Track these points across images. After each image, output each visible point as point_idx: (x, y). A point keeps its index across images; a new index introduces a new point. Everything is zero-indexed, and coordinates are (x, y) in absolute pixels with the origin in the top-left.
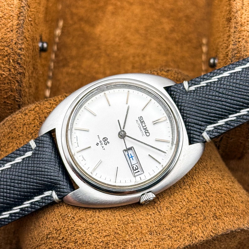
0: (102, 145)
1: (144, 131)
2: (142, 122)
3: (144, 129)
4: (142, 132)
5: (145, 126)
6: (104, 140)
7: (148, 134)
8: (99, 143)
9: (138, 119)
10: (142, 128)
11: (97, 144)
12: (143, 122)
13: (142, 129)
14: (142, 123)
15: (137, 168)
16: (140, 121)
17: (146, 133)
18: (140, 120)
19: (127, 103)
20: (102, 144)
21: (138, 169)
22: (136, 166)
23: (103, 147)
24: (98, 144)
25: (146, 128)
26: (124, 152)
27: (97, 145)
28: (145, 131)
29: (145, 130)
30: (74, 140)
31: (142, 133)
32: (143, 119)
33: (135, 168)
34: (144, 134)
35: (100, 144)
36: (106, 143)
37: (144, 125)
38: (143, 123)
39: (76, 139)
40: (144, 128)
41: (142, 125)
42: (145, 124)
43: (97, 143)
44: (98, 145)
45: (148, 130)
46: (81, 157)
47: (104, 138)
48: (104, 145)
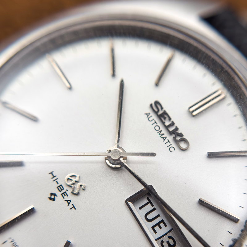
0: (66, 198)
1: (170, 138)
2: (163, 116)
3: (171, 133)
4: (166, 141)
5: (173, 124)
6: (70, 183)
7: (183, 145)
8: (56, 191)
9: (149, 111)
10: (164, 131)
12: (165, 116)
13: (166, 134)
14: (163, 119)
16: (156, 113)
17: (177, 142)
18: (156, 110)
19: (114, 75)
20: (64, 194)
22: (170, 237)
23: (69, 202)
24: (55, 195)
25: (177, 129)
26: (130, 204)
27: (50, 199)
28: (174, 138)
29: (174, 136)
31: (168, 144)
32: (162, 108)
33: (168, 242)
34: (174, 145)
35: (59, 194)
37: (167, 123)
38: (165, 118)
40: (171, 129)
41: (163, 123)
42: (170, 119)
43: (52, 194)
44: (54, 200)
45: (181, 135)
46: (9, 244)
48: (70, 197)
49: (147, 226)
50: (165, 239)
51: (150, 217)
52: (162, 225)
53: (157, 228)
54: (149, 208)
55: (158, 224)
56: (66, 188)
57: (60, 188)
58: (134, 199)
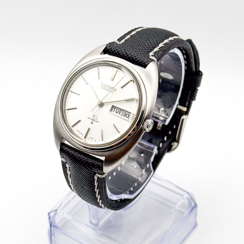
0: (95, 121)
6: (94, 117)
7: (114, 90)
11: (92, 123)
20: (94, 120)
21: (126, 114)
22: (124, 113)
23: (96, 121)
25: (111, 87)
26: (111, 112)
34: (112, 91)
35: (93, 121)
36: (96, 118)
38: (106, 86)
39: (78, 132)
42: (108, 86)
45: (113, 87)
46: (90, 139)
48: (96, 120)
49: (117, 114)
51: (117, 112)
52: (121, 111)
54: (116, 110)
55: (120, 112)
56: (94, 119)
57: (92, 120)
58: (111, 110)
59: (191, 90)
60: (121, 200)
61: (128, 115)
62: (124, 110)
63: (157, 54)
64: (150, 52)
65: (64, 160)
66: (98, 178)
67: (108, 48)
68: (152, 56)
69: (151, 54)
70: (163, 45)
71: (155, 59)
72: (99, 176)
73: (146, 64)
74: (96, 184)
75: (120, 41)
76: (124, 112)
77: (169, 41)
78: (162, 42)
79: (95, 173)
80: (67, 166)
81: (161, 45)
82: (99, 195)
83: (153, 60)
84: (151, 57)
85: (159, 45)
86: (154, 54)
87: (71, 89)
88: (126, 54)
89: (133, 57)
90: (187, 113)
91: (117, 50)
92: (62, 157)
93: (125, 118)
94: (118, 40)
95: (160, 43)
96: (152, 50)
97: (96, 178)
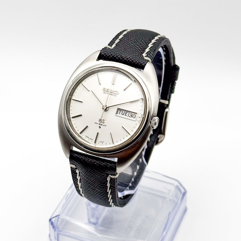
4: (113, 95)
5: (111, 90)
7: (117, 93)
9: (104, 92)
11: (100, 127)
15: (131, 115)
19: (89, 91)
23: (104, 125)
25: (113, 91)
26: (117, 115)
30: (87, 139)
32: (106, 89)
35: (100, 126)
36: (103, 122)
45: (115, 91)
46: (100, 143)
47: (99, 121)
48: (103, 124)
49: (124, 116)
50: (129, 115)
51: (123, 114)
52: (127, 113)
53: (126, 115)
54: (121, 112)
55: (126, 114)
57: (100, 124)
58: (117, 113)
59: (171, 84)
60: (124, 196)
61: (134, 116)
62: (129, 112)
63: (149, 54)
64: (143, 53)
65: (74, 166)
66: (111, 179)
67: (103, 53)
68: (146, 56)
69: (144, 55)
70: (152, 45)
71: (150, 60)
72: (113, 177)
73: (143, 64)
74: (108, 185)
75: (111, 46)
76: (130, 113)
77: (156, 40)
78: (150, 43)
79: (108, 175)
80: (77, 171)
81: (150, 45)
82: (111, 195)
83: (148, 61)
84: (145, 58)
85: (149, 45)
86: (146, 55)
87: (73, 97)
88: (122, 57)
89: (128, 59)
90: (168, 105)
91: (111, 55)
92: (71, 164)
93: (132, 118)
94: (109, 45)
95: (149, 44)
96: (144, 51)
97: (108, 179)
